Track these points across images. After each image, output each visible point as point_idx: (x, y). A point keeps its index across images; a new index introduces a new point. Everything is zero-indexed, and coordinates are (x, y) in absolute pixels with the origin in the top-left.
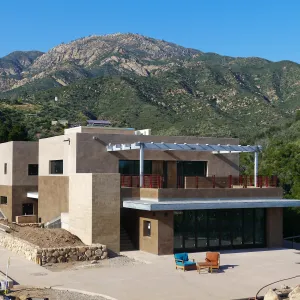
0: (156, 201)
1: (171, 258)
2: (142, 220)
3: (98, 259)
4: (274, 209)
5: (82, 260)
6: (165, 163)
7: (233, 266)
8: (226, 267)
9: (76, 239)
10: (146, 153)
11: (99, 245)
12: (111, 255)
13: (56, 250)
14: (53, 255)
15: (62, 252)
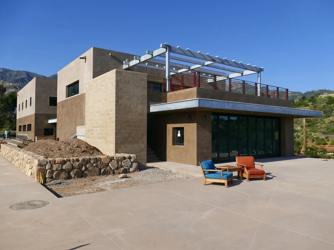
2: (170, 127)
3: (126, 171)
9: (95, 150)
13: (68, 160)
14: (64, 167)
15: (77, 163)
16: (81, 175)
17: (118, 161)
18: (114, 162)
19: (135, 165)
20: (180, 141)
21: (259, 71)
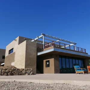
13: (7, 69)
14: (6, 71)
15: (11, 70)
16: (12, 74)
17: (26, 70)
18: (24, 71)
19: (32, 72)
20: (48, 66)
21: (75, 44)
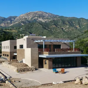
0: (48, 55)
1: (52, 70)
2: (44, 60)
3: (33, 70)
4: (79, 57)
5: (29, 71)
6: (50, 45)
7: (68, 72)
8: (66, 72)
9: (27, 65)
10: (45, 42)
11: (33, 67)
12: (36, 69)
14: (21, 70)
18: (30, 69)
19: (35, 69)
21: (74, 41)
